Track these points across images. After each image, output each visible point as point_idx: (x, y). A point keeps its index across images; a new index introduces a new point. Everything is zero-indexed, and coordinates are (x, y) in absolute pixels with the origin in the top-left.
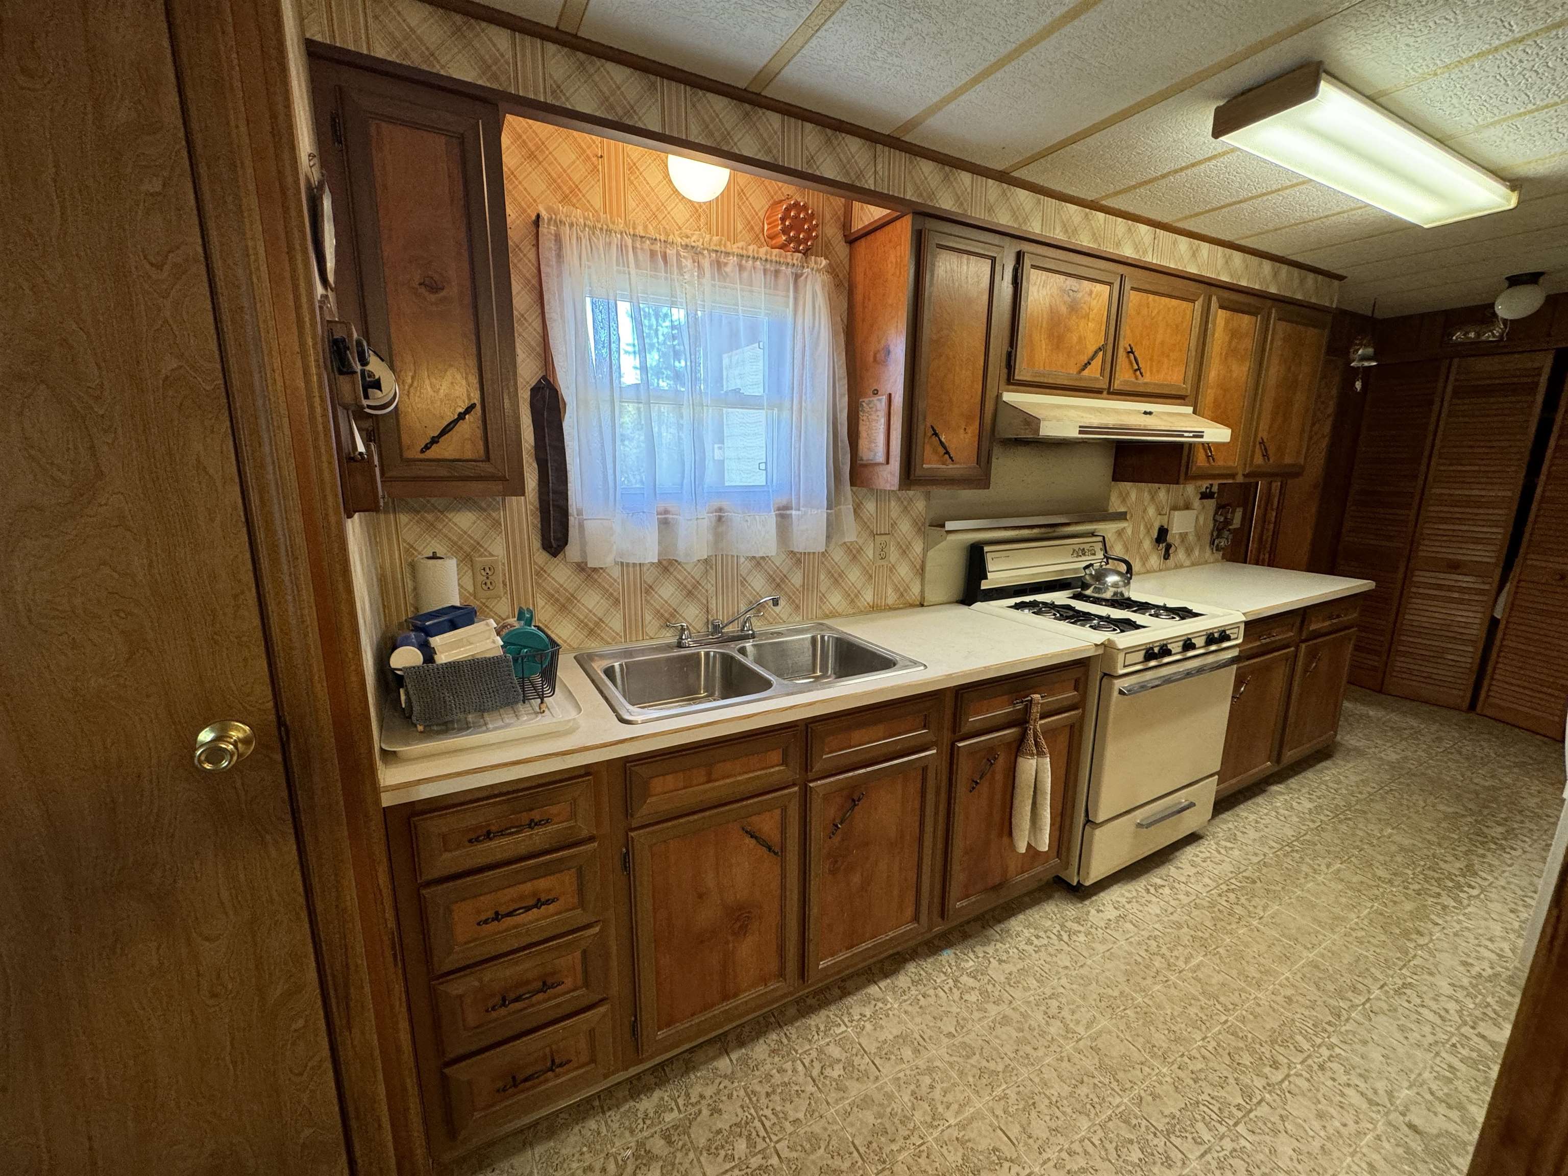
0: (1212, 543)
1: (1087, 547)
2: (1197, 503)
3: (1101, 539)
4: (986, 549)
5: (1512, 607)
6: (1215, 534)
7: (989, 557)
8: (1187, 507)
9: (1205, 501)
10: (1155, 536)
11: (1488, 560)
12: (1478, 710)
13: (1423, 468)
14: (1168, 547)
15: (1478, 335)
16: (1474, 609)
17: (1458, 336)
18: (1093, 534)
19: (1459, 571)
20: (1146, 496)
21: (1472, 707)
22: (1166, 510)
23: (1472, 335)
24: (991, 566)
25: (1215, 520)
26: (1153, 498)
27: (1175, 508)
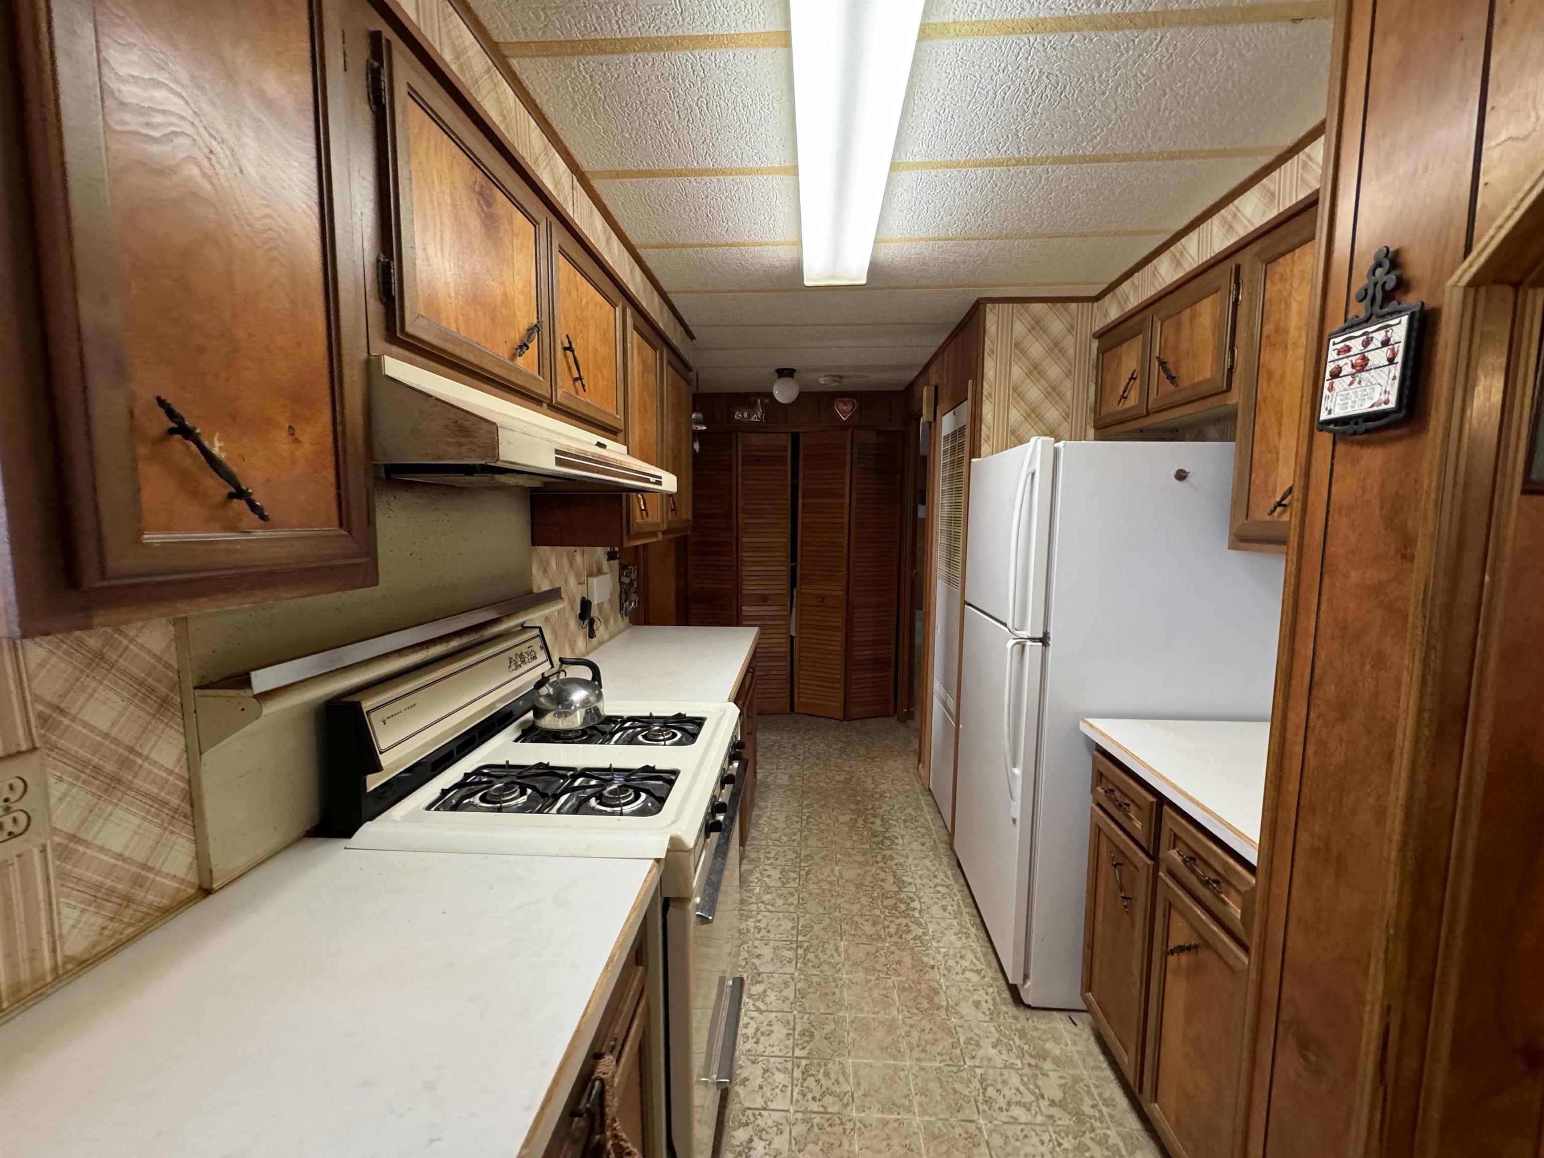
0: (621, 608)
1: (523, 649)
2: (606, 566)
3: (537, 632)
4: (366, 705)
5: (800, 626)
6: (623, 597)
7: (375, 721)
8: (600, 572)
9: (612, 562)
10: (579, 612)
11: (781, 592)
12: (796, 710)
13: (734, 521)
14: (592, 622)
15: (749, 416)
16: (781, 631)
17: (738, 415)
18: (524, 628)
19: (768, 603)
20: (565, 561)
21: (792, 708)
22: (584, 578)
23: (746, 415)
24: (383, 738)
25: (621, 583)
26: (571, 565)
27: (590, 575)
